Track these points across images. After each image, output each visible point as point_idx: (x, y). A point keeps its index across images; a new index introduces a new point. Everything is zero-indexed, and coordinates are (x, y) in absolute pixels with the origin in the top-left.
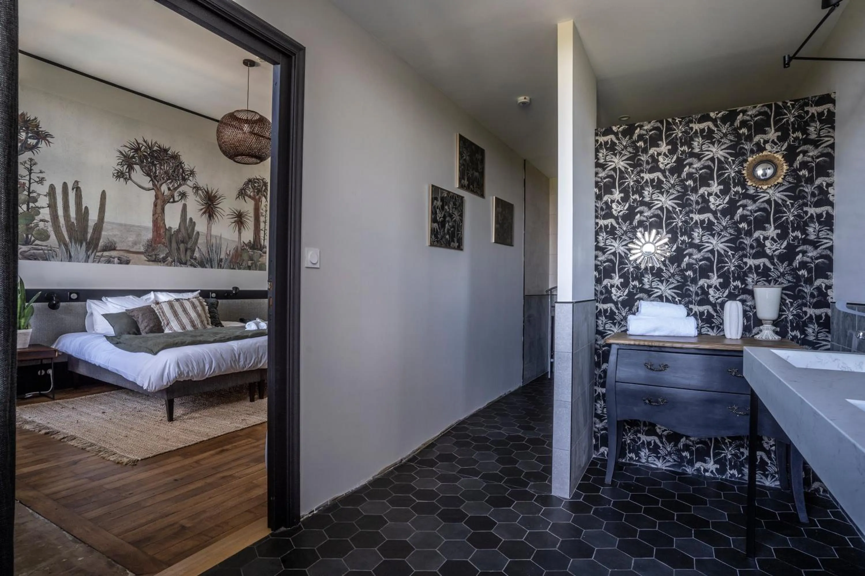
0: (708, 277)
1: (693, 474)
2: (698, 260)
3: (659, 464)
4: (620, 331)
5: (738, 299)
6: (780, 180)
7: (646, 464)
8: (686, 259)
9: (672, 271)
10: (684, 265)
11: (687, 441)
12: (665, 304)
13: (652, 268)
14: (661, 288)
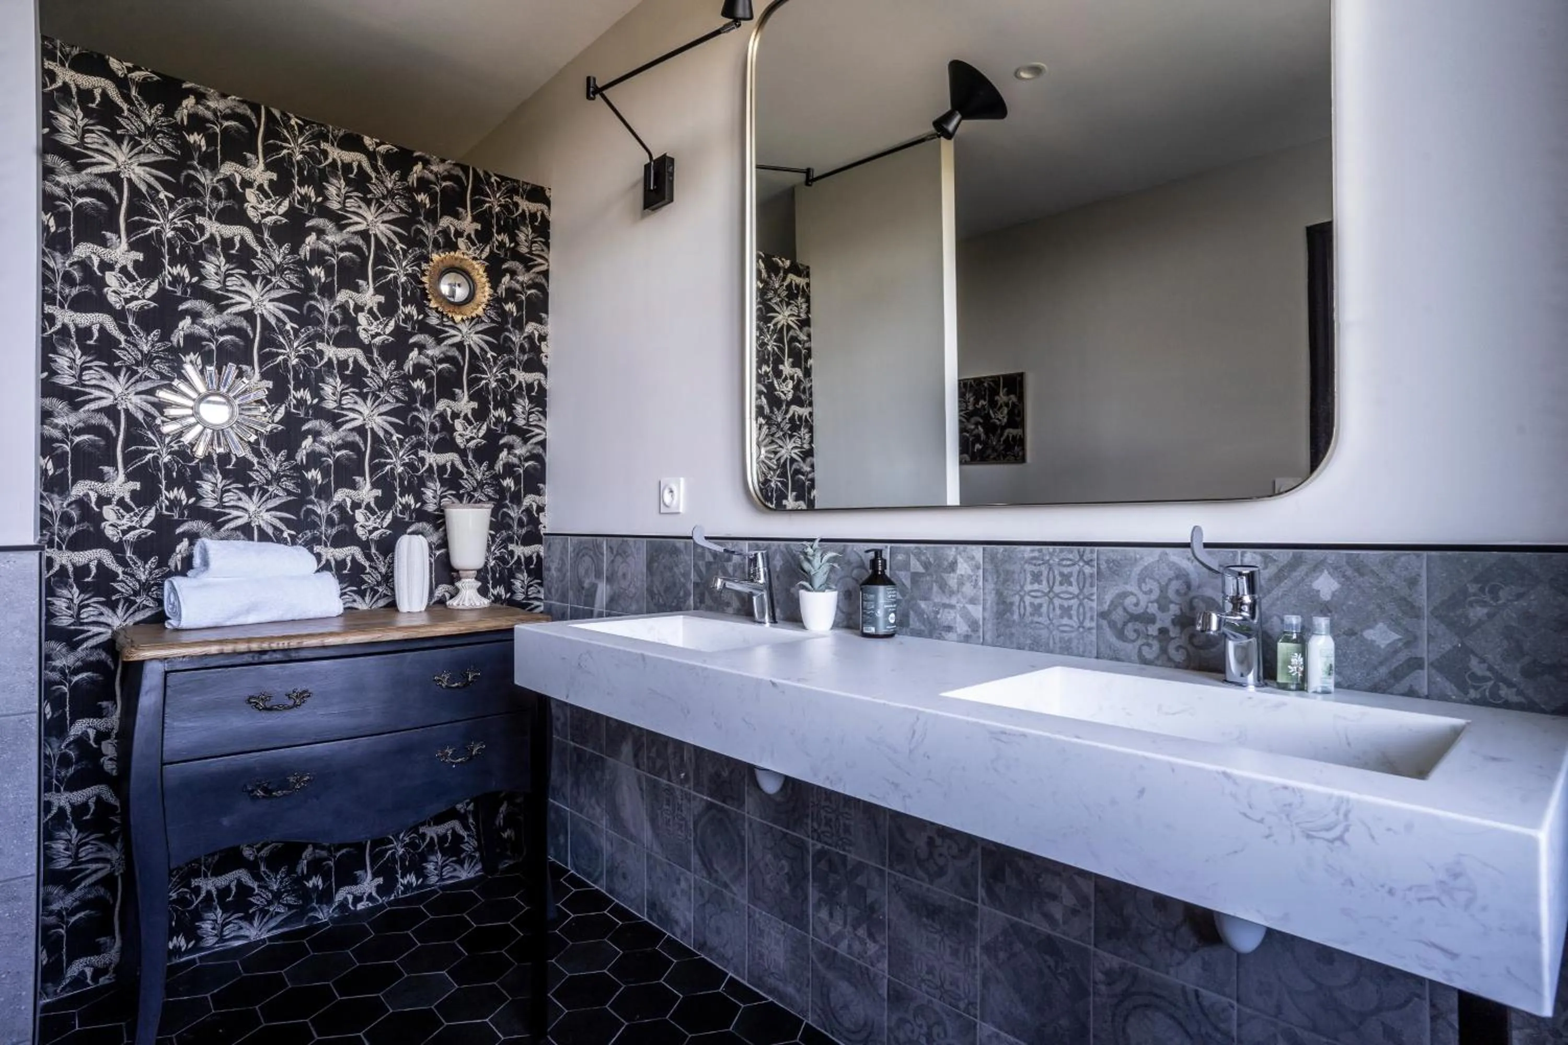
0: (353, 486)
1: (332, 919)
2: (330, 447)
3: (254, 932)
4: (130, 622)
5: (409, 530)
6: (480, 311)
7: (219, 948)
8: (308, 442)
9: (274, 469)
10: (301, 456)
11: (317, 851)
12: (255, 545)
13: (224, 459)
14: (246, 506)
